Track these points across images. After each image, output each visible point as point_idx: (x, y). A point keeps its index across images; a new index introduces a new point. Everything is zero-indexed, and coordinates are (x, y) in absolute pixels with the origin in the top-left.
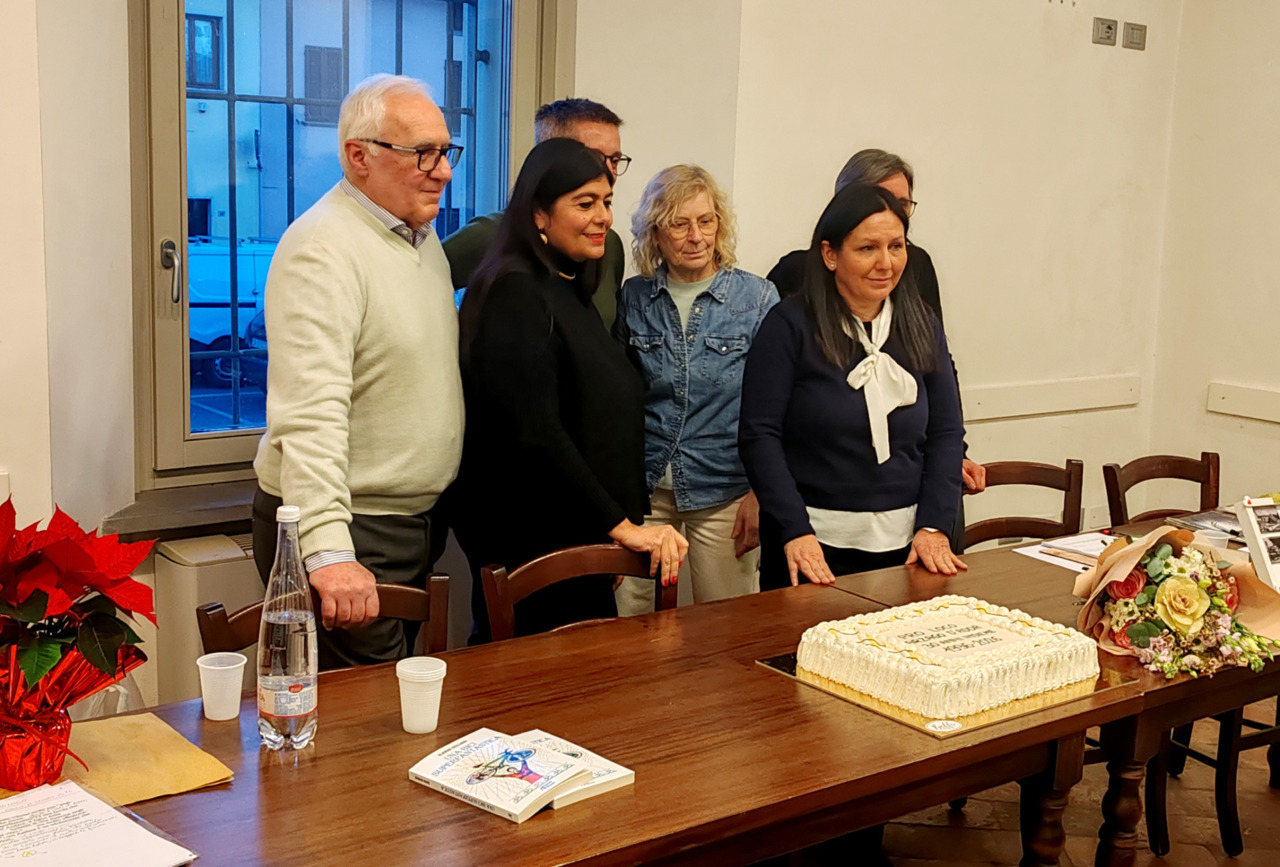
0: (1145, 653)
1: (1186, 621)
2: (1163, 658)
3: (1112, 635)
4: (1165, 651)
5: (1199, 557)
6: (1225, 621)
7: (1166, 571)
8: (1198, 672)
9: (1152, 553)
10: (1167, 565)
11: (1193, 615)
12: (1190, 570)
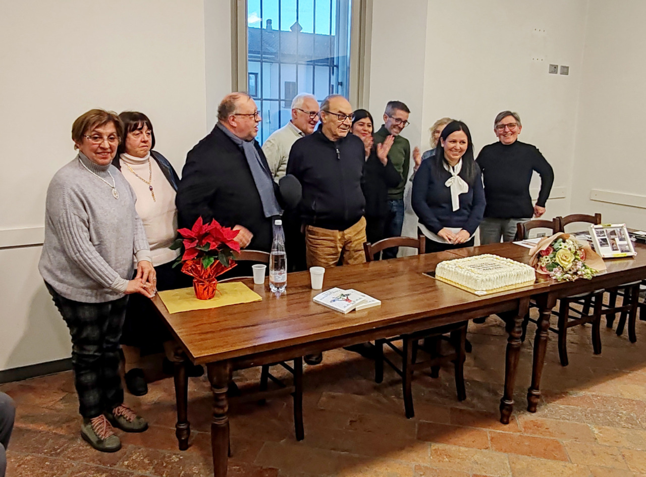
0: (552, 273)
1: (566, 263)
2: (557, 275)
3: (541, 268)
4: (559, 273)
5: (571, 243)
6: (580, 264)
7: (560, 247)
8: (569, 279)
9: (555, 241)
10: (560, 245)
11: (569, 261)
12: (568, 247)
